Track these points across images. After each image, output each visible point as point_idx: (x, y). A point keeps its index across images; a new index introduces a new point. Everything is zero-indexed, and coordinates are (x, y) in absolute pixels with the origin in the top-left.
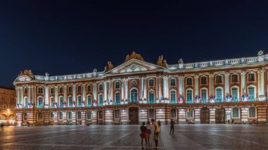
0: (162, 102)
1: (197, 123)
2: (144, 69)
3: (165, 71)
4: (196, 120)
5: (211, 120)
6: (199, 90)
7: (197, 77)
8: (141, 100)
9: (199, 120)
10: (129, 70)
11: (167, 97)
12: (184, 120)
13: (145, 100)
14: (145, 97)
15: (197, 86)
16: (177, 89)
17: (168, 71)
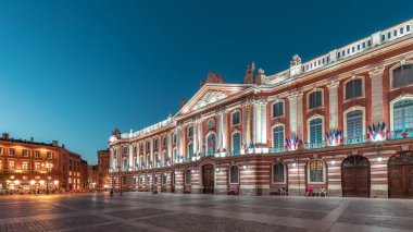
0: (251, 151)
1: (334, 193)
2: (223, 96)
3: (256, 91)
4: (331, 187)
5: (374, 187)
6: (340, 114)
7: (333, 85)
8: (219, 151)
9: (339, 187)
10: (203, 104)
11: (265, 142)
12: (303, 187)
13: (224, 150)
14: (225, 145)
15: (333, 107)
16: (286, 122)
17: (265, 90)
